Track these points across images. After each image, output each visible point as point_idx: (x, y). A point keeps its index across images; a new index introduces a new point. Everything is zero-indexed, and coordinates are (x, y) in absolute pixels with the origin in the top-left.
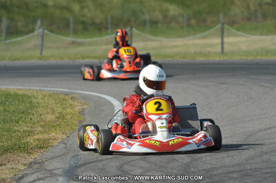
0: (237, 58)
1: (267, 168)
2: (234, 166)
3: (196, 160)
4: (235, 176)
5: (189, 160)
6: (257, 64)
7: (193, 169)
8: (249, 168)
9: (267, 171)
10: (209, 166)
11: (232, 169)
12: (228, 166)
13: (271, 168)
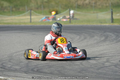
0: (38, 25)
1: (58, 65)
2: (45, 64)
3: (30, 62)
4: (46, 67)
5: (28, 62)
6: (47, 27)
7: (30, 65)
8: (51, 65)
9: (58, 66)
10: (36, 64)
11: (45, 65)
12: (43, 64)
13: (59, 65)
